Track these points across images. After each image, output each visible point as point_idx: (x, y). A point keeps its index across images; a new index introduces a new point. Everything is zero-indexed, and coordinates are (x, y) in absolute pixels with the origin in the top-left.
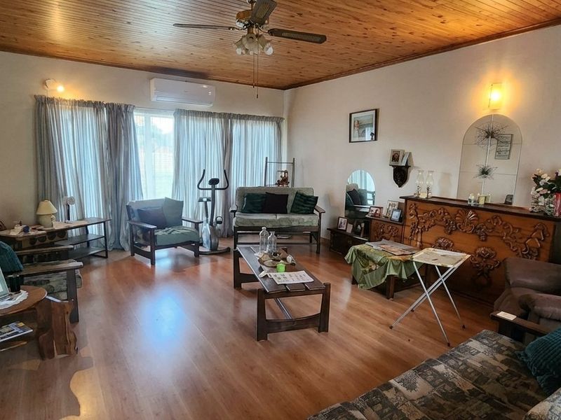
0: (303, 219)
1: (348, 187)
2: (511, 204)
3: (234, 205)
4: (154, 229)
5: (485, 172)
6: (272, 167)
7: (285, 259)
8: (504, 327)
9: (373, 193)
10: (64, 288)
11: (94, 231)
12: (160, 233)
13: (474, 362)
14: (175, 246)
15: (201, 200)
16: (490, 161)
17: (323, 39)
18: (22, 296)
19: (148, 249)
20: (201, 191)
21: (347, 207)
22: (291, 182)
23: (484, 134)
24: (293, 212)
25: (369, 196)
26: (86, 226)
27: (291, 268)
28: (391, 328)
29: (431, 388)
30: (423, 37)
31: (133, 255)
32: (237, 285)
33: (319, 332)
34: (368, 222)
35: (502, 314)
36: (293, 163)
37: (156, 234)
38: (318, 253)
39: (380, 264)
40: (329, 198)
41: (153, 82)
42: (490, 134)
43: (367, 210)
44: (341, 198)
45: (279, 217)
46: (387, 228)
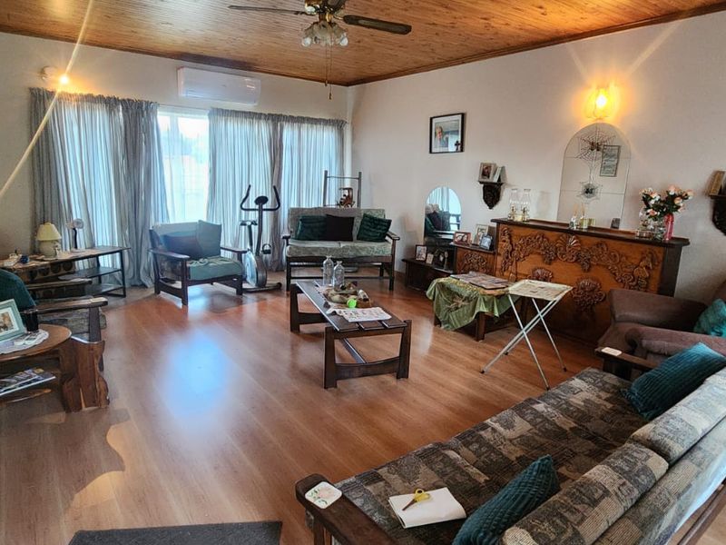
0: (373, 248)
1: (427, 209)
2: (617, 228)
3: (286, 230)
4: (186, 260)
5: (589, 191)
6: (333, 184)
7: (355, 294)
8: (609, 364)
9: (457, 216)
10: (86, 328)
11: (106, 262)
12: (193, 265)
13: (577, 400)
14: (211, 281)
15: (243, 224)
16: (595, 178)
17: (406, 29)
18: (42, 335)
19: (178, 285)
20: (243, 212)
21: (427, 233)
22: (356, 203)
23: (588, 145)
24: (360, 238)
25: (453, 220)
26: (97, 256)
27: (363, 304)
28: (483, 372)
29: (530, 427)
30: (521, 29)
31: (157, 292)
32: (294, 328)
33: (398, 378)
34: (452, 251)
35: (607, 350)
36: (359, 179)
37: (188, 265)
38: (391, 288)
39: (468, 299)
40: (404, 222)
41: (181, 72)
42: (595, 146)
43: (451, 237)
44: (419, 222)
45: (343, 245)
46: (475, 257)
